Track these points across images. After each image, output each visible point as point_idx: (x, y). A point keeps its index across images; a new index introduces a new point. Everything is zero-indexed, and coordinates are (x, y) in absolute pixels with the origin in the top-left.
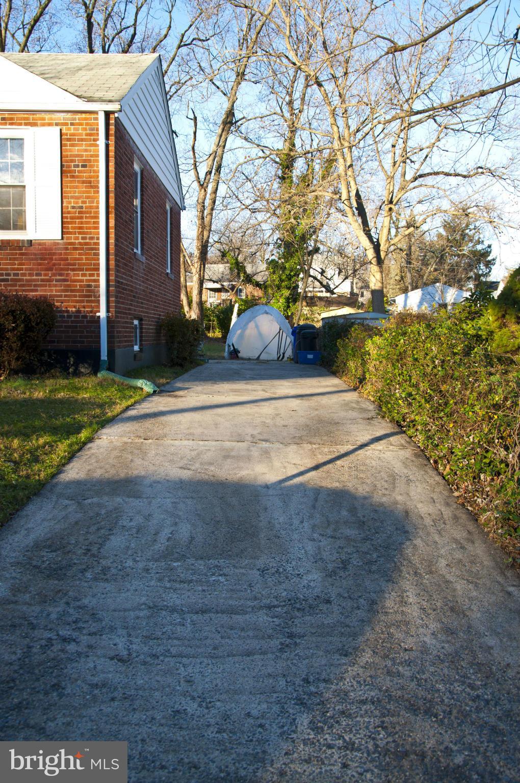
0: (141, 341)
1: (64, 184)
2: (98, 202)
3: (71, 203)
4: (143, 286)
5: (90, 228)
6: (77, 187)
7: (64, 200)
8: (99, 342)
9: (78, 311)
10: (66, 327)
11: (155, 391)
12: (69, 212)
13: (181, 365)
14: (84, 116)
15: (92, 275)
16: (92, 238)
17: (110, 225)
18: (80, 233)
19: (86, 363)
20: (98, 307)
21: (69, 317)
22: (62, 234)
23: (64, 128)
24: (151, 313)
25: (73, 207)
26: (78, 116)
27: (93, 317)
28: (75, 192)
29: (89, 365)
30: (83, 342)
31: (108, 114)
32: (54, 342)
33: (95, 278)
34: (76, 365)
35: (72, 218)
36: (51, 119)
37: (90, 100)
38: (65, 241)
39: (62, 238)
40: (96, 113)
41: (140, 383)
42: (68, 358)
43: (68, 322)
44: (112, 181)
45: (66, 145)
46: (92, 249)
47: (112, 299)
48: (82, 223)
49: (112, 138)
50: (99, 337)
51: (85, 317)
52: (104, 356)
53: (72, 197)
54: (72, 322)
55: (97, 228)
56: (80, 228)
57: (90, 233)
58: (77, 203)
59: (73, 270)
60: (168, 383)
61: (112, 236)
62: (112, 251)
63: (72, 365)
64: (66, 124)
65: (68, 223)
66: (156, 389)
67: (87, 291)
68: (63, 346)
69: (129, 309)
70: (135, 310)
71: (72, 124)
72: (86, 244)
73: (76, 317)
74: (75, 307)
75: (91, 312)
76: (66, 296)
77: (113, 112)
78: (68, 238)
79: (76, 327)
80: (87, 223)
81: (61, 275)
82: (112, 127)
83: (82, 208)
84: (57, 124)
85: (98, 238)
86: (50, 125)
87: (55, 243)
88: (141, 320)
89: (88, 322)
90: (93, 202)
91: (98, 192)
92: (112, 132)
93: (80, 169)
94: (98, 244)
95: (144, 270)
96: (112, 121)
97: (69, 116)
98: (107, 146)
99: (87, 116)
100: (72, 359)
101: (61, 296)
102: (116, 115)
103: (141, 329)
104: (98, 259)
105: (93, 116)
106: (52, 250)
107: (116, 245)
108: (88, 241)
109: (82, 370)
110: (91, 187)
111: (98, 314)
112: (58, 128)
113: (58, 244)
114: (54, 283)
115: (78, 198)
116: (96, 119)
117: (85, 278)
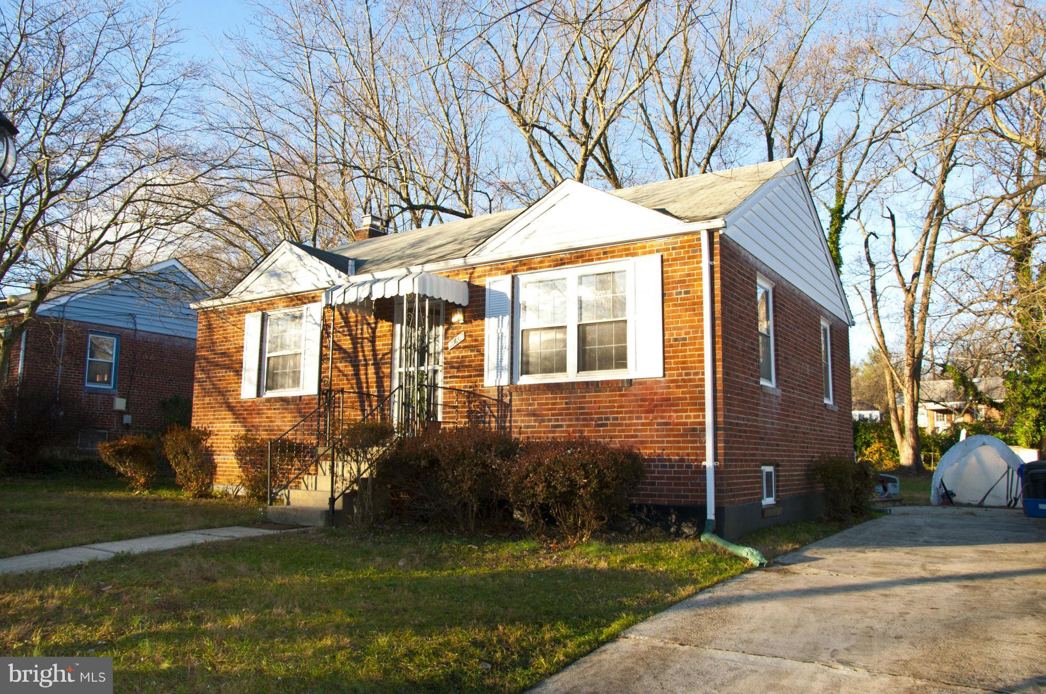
0: (777, 491)
1: (666, 315)
2: (702, 332)
3: (672, 335)
4: (778, 425)
5: (694, 362)
6: (679, 317)
7: (666, 332)
8: (705, 497)
9: (682, 460)
10: (668, 478)
11: (761, 564)
12: (671, 346)
13: (841, 520)
14: (686, 238)
15: (698, 417)
16: (696, 374)
17: (717, 357)
18: (683, 369)
19: (691, 521)
20: (704, 454)
21: (672, 466)
22: (664, 371)
23: (665, 253)
24: (794, 456)
25: (676, 340)
26: (681, 239)
27: (698, 467)
28: (677, 323)
29: (693, 525)
30: (686, 497)
31: (711, 233)
32: (655, 496)
33: (701, 420)
34: (679, 523)
35: (674, 352)
36: (652, 246)
37: (692, 220)
38: (667, 378)
39: (664, 375)
40: (697, 233)
41: (744, 552)
42: (670, 515)
43: (670, 472)
44: (718, 306)
45: (667, 272)
46: (697, 386)
47: (721, 445)
48: (685, 357)
49: (717, 258)
50: (705, 491)
51: (689, 466)
52: (711, 515)
53: (675, 328)
54: (675, 472)
55: (702, 361)
56: (684, 363)
57: (695, 368)
58: (680, 334)
59: (676, 411)
60: (795, 550)
61: (720, 369)
62: (720, 388)
63: (674, 524)
64: (668, 249)
65: (670, 357)
66: (765, 562)
67: (692, 436)
68: (665, 501)
69: (754, 455)
70: (763, 455)
71: (674, 249)
72: (690, 380)
73: (680, 466)
74: (678, 455)
75: (696, 460)
76: (668, 442)
77: (717, 230)
78: (670, 375)
79: (679, 478)
80: (691, 356)
81: (662, 417)
82: (717, 246)
83: (685, 339)
84: (658, 251)
85: (703, 374)
86: (651, 252)
87: (656, 382)
88: (776, 465)
89: (693, 472)
90: (697, 332)
91: (702, 320)
92: (717, 251)
93: (683, 296)
94: (703, 380)
95: (780, 404)
96: (716, 240)
97: (671, 240)
98: (712, 268)
99: (690, 237)
100: (674, 516)
101: (662, 442)
102: (721, 232)
103: (777, 476)
104: (704, 398)
105: (695, 237)
106: (652, 389)
107: (724, 380)
108: (692, 377)
109: (686, 530)
110: (696, 315)
111: (704, 463)
112: (659, 255)
113: (660, 382)
114: (656, 427)
115: (680, 329)
116: (699, 239)
117: (689, 421)
